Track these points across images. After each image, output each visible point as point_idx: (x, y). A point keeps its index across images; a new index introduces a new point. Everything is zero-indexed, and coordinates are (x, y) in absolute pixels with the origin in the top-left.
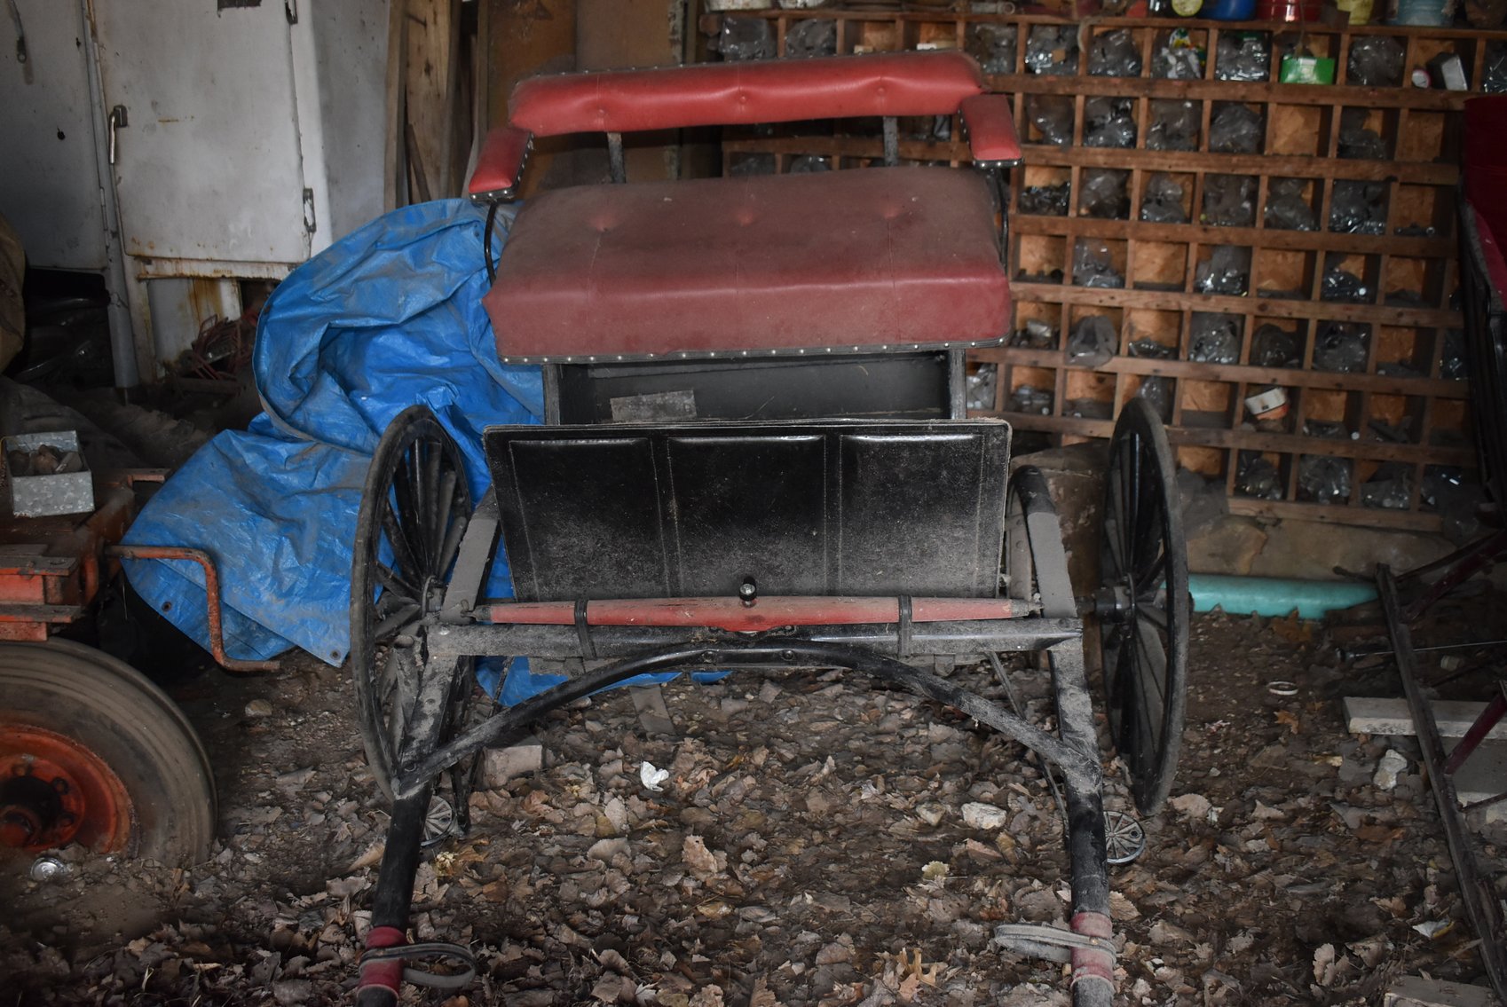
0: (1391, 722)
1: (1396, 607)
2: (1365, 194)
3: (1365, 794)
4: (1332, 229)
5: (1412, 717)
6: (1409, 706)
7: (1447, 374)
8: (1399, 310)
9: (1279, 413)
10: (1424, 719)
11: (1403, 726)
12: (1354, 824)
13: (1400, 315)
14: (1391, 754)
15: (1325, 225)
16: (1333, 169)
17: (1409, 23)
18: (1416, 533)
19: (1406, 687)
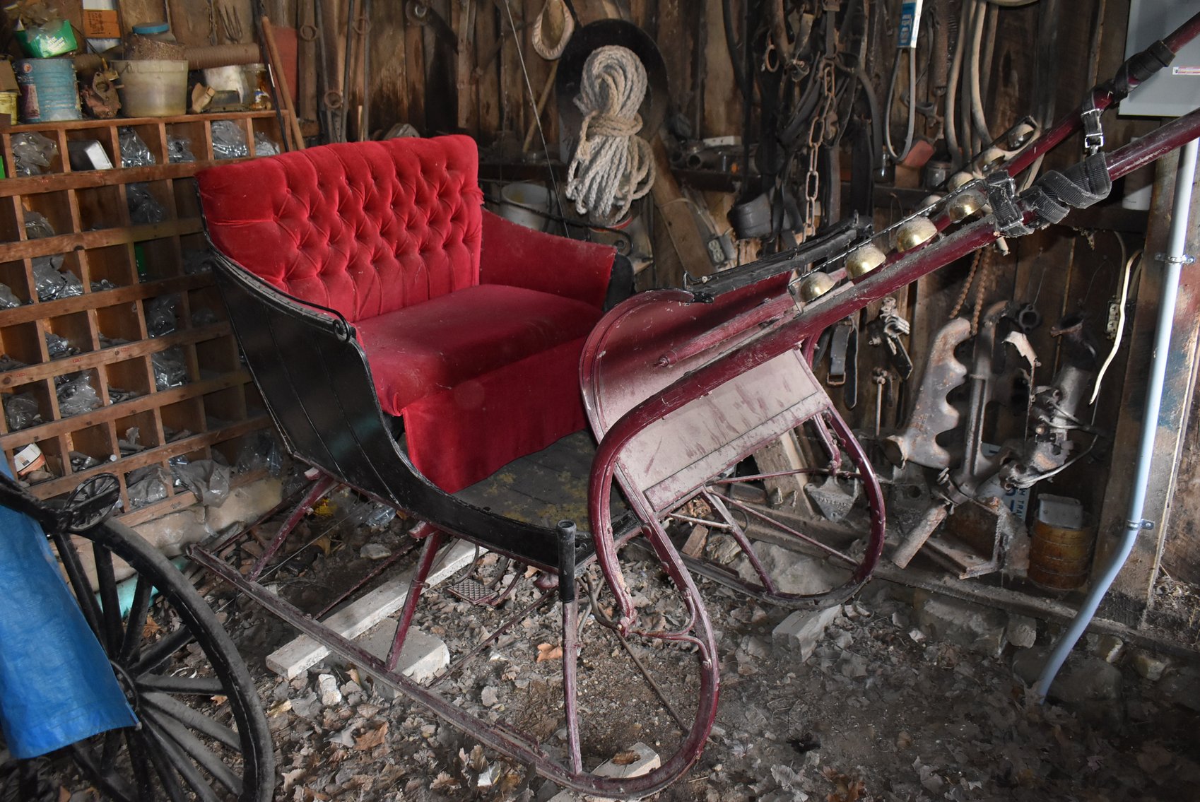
0: (312, 655)
1: (235, 572)
2: (53, 266)
3: (329, 716)
4: (41, 300)
5: (321, 643)
6: (311, 636)
7: (160, 388)
8: (116, 349)
9: (41, 462)
10: (330, 638)
11: (321, 653)
12: (350, 744)
13: (117, 353)
14: (322, 678)
15: (35, 298)
16: (30, 250)
17: (52, 119)
18: (179, 511)
19: (296, 625)
